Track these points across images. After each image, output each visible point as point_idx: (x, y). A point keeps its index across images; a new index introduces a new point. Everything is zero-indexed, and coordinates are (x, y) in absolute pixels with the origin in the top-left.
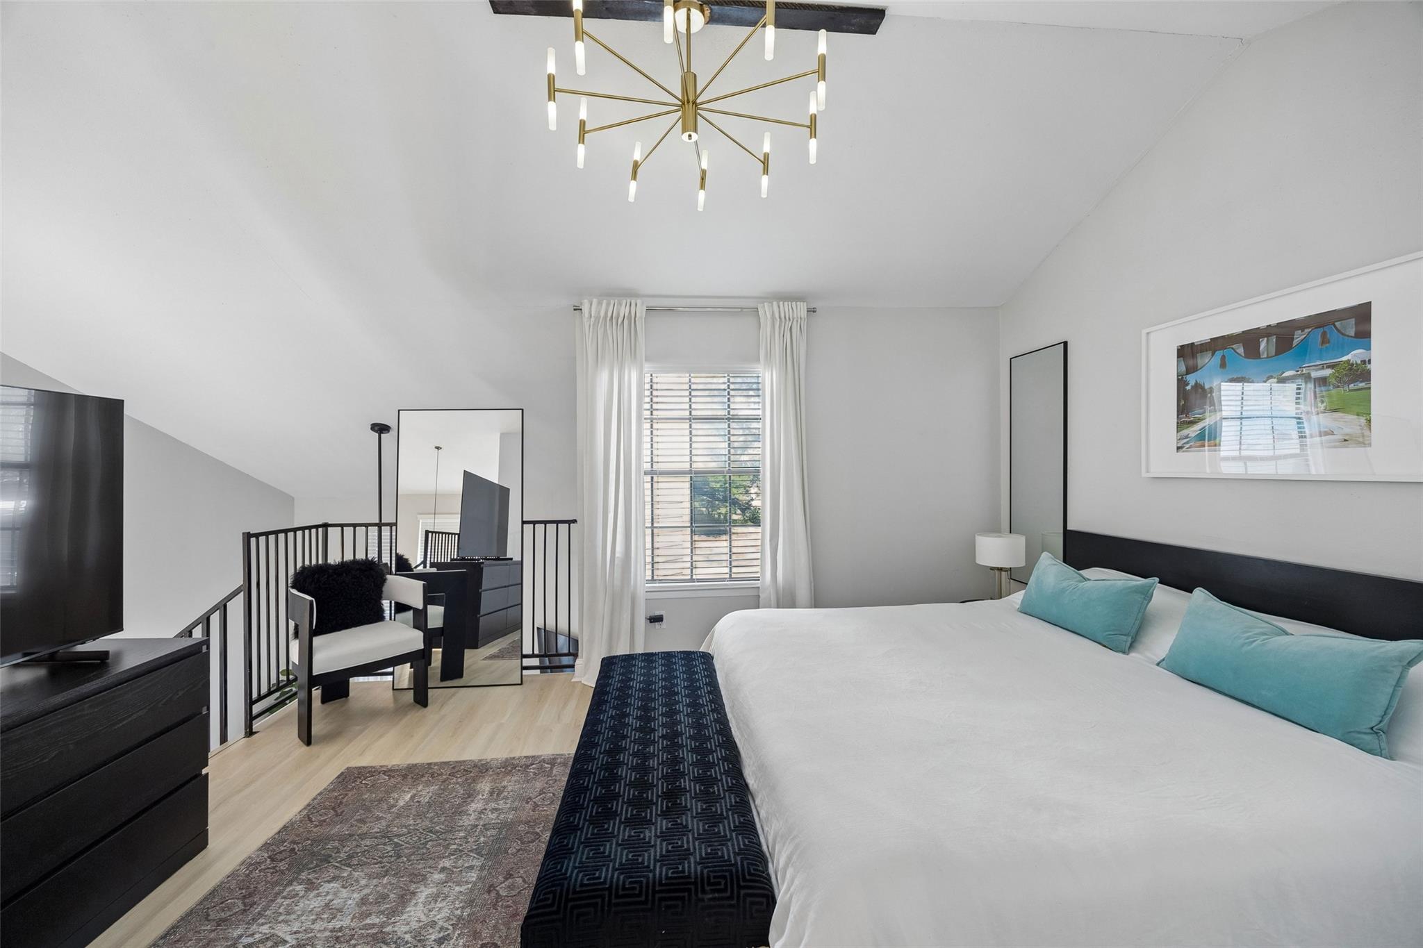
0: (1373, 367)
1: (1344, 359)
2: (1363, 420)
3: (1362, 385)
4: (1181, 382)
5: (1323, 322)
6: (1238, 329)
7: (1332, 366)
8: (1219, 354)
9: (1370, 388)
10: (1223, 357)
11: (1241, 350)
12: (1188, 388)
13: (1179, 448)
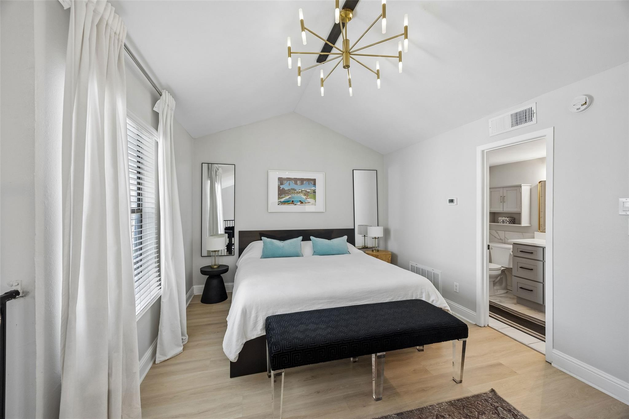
0: (316, 191)
1: (312, 188)
2: (315, 201)
3: (315, 194)
4: (279, 187)
5: (309, 180)
6: (293, 177)
7: (310, 189)
8: (288, 182)
9: (316, 195)
10: (289, 183)
11: (294, 182)
12: (281, 189)
13: (278, 204)
